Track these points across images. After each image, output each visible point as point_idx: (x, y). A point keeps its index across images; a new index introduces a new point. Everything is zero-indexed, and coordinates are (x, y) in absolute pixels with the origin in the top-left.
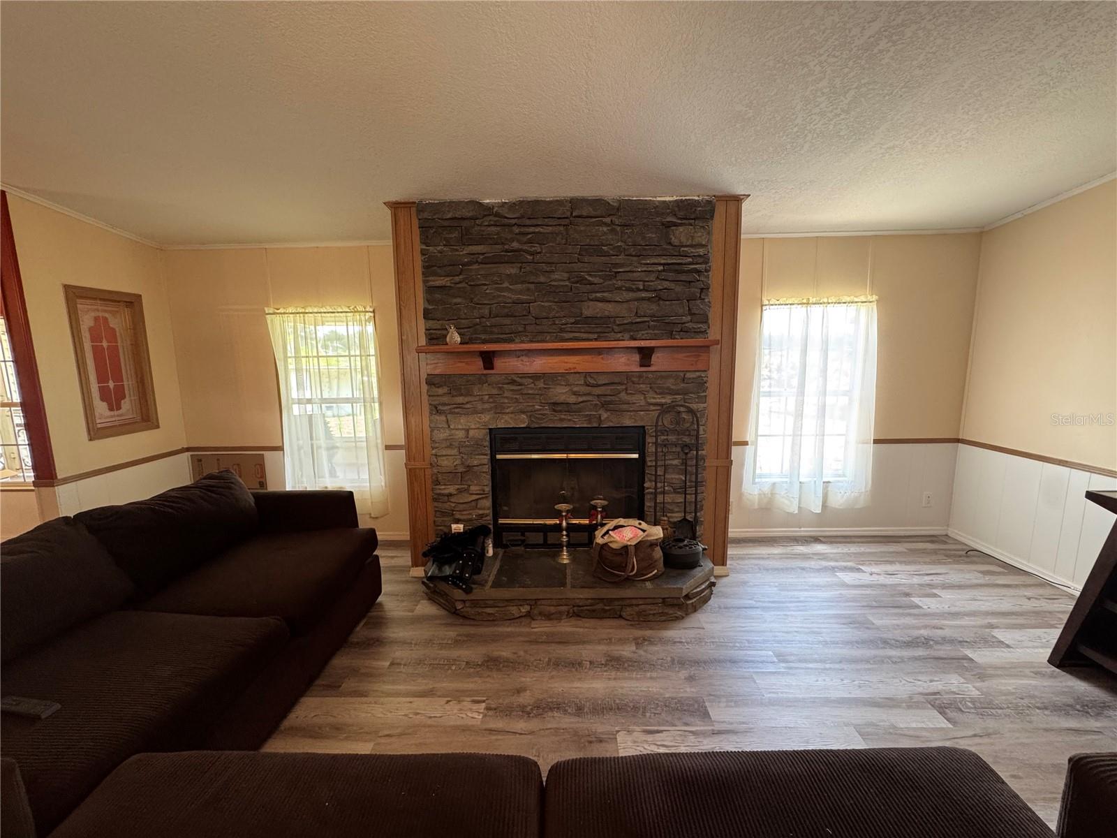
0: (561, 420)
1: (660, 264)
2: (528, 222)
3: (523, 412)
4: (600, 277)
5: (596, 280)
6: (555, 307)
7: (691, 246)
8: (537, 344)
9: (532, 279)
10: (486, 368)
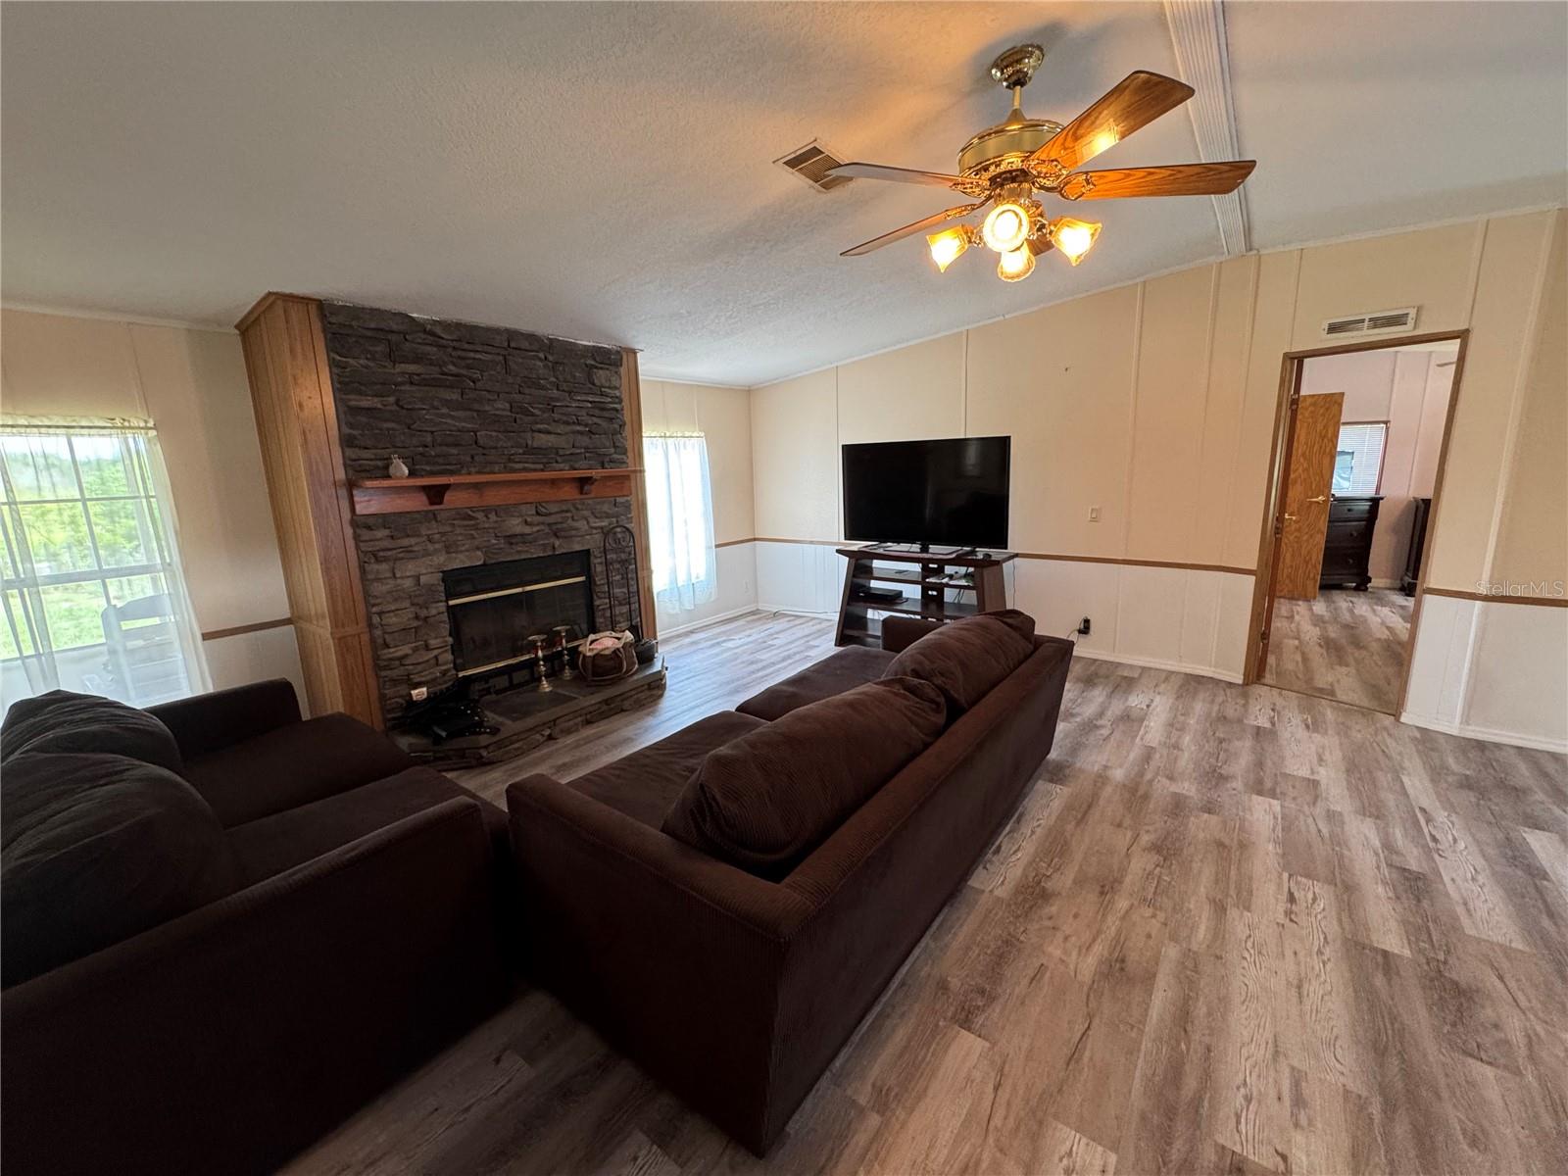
0: (519, 552)
1: (588, 401)
2: (466, 346)
3: (478, 548)
4: (540, 409)
5: (536, 412)
6: (502, 437)
7: (609, 388)
8: (487, 476)
9: (476, 406)
10: (432, 503)
